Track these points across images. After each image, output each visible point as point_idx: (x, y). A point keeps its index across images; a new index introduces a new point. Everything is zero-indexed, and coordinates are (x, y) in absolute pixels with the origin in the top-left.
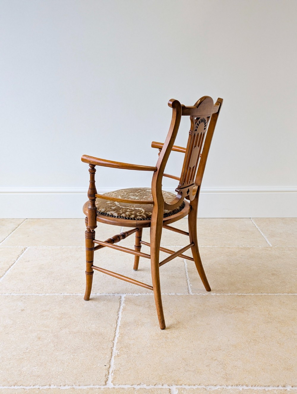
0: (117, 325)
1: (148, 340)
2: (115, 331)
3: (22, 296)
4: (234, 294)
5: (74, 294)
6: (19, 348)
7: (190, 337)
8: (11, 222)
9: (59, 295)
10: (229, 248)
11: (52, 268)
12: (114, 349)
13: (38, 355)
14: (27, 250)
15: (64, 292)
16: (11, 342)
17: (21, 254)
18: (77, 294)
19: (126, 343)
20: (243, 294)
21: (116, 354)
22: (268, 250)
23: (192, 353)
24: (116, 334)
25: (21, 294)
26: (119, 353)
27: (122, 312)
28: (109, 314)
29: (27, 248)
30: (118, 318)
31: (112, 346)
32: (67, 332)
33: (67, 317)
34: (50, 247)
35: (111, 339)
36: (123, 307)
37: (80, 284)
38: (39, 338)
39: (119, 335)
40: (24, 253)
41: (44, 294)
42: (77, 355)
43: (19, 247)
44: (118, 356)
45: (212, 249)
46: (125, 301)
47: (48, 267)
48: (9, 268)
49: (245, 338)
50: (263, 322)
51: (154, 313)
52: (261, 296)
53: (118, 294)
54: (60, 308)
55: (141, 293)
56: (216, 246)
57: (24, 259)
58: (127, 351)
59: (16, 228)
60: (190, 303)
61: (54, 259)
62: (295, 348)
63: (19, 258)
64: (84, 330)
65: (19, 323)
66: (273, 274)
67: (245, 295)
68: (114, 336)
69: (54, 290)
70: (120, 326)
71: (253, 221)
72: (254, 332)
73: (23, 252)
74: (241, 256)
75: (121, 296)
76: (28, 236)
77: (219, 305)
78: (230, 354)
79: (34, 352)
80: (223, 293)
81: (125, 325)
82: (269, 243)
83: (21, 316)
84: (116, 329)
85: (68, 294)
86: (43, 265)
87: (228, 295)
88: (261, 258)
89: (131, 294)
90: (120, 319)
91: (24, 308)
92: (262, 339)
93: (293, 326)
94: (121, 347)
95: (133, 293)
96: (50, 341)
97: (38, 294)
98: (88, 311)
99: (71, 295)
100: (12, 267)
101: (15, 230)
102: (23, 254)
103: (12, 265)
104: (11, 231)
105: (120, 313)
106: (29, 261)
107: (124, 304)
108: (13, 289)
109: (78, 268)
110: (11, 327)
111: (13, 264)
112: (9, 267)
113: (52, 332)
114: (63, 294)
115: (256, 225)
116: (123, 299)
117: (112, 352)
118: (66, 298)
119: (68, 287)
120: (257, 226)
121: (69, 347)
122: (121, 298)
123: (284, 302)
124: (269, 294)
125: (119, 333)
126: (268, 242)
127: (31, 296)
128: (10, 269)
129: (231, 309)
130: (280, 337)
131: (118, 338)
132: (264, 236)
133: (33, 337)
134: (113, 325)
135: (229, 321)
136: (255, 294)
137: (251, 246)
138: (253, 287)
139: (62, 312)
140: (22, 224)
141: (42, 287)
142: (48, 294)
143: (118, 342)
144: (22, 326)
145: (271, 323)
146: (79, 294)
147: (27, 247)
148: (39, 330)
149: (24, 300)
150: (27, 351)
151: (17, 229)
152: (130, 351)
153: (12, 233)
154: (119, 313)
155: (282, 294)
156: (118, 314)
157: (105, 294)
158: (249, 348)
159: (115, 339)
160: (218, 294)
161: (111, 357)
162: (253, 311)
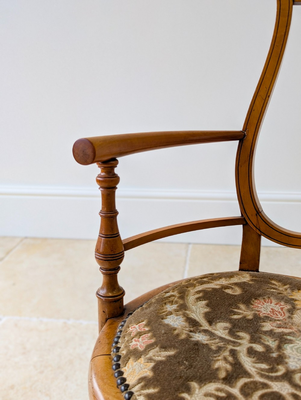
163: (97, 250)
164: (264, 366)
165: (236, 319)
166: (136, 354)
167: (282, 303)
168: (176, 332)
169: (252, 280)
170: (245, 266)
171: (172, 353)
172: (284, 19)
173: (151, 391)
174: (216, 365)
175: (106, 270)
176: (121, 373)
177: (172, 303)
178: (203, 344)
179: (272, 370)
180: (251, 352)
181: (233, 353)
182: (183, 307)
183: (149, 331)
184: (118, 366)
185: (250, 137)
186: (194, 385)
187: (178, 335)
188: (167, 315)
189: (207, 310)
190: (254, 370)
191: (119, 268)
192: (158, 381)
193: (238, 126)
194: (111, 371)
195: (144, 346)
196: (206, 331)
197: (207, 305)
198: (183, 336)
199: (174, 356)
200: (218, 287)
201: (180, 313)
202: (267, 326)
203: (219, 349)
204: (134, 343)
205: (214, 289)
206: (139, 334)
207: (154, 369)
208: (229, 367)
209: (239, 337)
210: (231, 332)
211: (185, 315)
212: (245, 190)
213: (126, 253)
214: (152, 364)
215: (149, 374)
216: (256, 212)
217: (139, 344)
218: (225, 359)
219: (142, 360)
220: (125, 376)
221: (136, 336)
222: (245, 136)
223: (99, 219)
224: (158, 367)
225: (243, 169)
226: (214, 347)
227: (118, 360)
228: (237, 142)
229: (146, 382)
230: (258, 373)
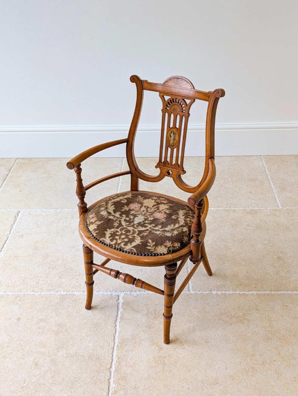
0: (114, 342)
1: (145, 368)
2: (113, 352)
3: (17, 297)
4: (236, 292)
5: (71, 293)
6: (16, 380)
7: (188, 362)
8: (1, 165)
9: (55, 293)
10: (234, 211)
11: (47, 248)
12: (112, 381)
13: (36, 391)
14: (20, 215)
15: (60, 289)
16: (9, 371)
17: (14, 224)
18: (73, 293)
19: (123, 372)
20: (245, 293)
21: (114, 390)
22: (275, 215)
23: (189, 389)
24: (113, 358)
25: (17, 293)
26: (116, 388)
27: (119, 323)
28: (106, 325)
29: (19, 212)
30: (116, 332)
31: (109, 377)
32: (64, 355)
33: (64, 330)
34: (44, 210)
35: (108, 366)
36: (121, 313)
37: (77, 276)
38: (36, 365)
39: (116, 358)
40: (17, 220)
41: (39, 293)
42: (74, 392)
43: (11, 210)
44: (115, 392)
45: (216, 213)
46: (123, 303)
47: (43, 246)
48: (2, 248)
49: (243, 364)
50: (264, 338)
51: (153, 323)
52: (264, 295)
53: (116, 292)
54: (57, 316)
55: (139, 292)
56: (220, 209)
57: (17, 232)
58: (124, 384)
59: (7, 175)
60: (190, 308)
61: (48, 232)
62: (292, 381)
63: (12, 230)
64: (82, 351)
65: (15, 340)
66: (279, 258)
67: (247, 293)
68: (111, 361)
69: (50, 286)
70: (118, 345)
71: (263, 161)
72: (253, 355)
73: (16, 218)
74: (247, 225)
75: (119, 296)
76: (20, 191)
77: (219, 311)
78: (226, 391)
79: (32, 387)
80: (225, 291)
81: (123, 342)
82: (278, 202)
83: (17, 329)
84: (113, 350)
85: (65, 293)
86: (37, 242)
87: (229, 294)
88: (268, 230)
89: (129, 293)
90: (117, 333)
91: (20, 316)
92: (260, 366)
93: (293, 345)
94: (118, 378)
95: (132, 292)
96: (47, 369)
97: (33, 293)
98: (85, 321)
99: (68, 293)
100: (5, 246)
101: (6, 180)
102: (16, 222)
103: (5, 243)
104: (2, 182)
105: (118, 323)
106: (23, 236)
107: (122, 309)
108: (8, 285)
109: (74, 247)
110: (8, 347)
111: (6, 240)
112: (2, 246)
113: (49, 354)
114: (59, 293)
115: (266, 168)
116: (121, 301)
117: (109, 387)
118: (63, 298)
119: (64, 280)
120: (267, 172)
121: (66, 379)
122: (118, 299)
123: (287, 306)
124: (273, 293)
125: (117, 357)
126: (278, 200)
127: (27, 296)
128: (3, 250)
129: (231, 318)
130: (279, 363)
131: (115, 364)
132: (273, 189)
133: (31, 363)
134: (110, 343)
135: (228, 337)
136: (258, 292)
137: (259, 208)
138: (256, 280)
139: (59, 323)
140: (13, 168)
141: (37, 281)
142: (43, 293)
143: (115, 371)
144: (19, 345)
145: (272, 340)
146: (76, 293)
147: (19, 210)
148: (36, 352)
149: (20, 303)
150: (25, 385)
151: (8, 177)
152: (127, 384)
153: (3, 185)
154: (116, 324)
155: (286, 293)
156: (116, 326)
157: (102, 293)
158: (247, 381)
159: (112, 366)
160: (219, 293)
161: (108, 394)
162: (253, 320)
163: (77, 192)
164: (128, 223)
165: (122, 211)
166: (92, 223)
167: (139, 204)
168: (104, 216)
169: (131, 196)
170: (133, 189)
171: (102, 222)
172: (140, 96)
173: (97, 232)
174: (114, 225)
175: (80, 198)
176: (88, 229)
177: (103, 207)
178: (112, 219)
179: (129, 224)
180: (125, 220)
181: (120, 221)
182: (106, 208)
183: (96, 217)
184: (87, 227)
185: (130, 141)
186: (108, 229)
187: (104, 217)
188: (101, 211)
189: (114, 209)
190: (124, 225)
191: (84, 197)
192: (98, 229)
193: (126, 137)
194: (85, 228)
195: (94, 221)
196: (113, 215)
197: (114, 207)
198: (106, 217)
199: (103, 223)
200: (119, 200)
201: (105, 210)
202: (132, 212)
203: (116, 220)
204: (91, 220)
205: (118, 201)
206: (93, 218)
207: (97, 226)
208: (118, 225)
209: (123, 216)
210: (121, 215)
211: (107, 211)
212: (130, 161)
213: (86, 191)
214: (97, 225)
215: (96, 228)
216: (135, 169)
217: (93, 220)
218: (117, 223)
219: (94, 224)
220: (89, 229)
221: (92, 218)
222: (128, 141)
223: (76, 182)
224: (98, 226)
225: (129, 153)
226: (114, 220)
227: (87, 225)
228: (126, 143)
229: (95, 230)
230: (125, 225)
